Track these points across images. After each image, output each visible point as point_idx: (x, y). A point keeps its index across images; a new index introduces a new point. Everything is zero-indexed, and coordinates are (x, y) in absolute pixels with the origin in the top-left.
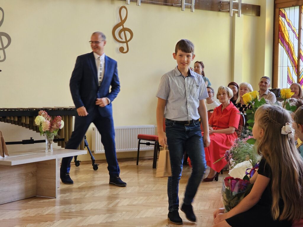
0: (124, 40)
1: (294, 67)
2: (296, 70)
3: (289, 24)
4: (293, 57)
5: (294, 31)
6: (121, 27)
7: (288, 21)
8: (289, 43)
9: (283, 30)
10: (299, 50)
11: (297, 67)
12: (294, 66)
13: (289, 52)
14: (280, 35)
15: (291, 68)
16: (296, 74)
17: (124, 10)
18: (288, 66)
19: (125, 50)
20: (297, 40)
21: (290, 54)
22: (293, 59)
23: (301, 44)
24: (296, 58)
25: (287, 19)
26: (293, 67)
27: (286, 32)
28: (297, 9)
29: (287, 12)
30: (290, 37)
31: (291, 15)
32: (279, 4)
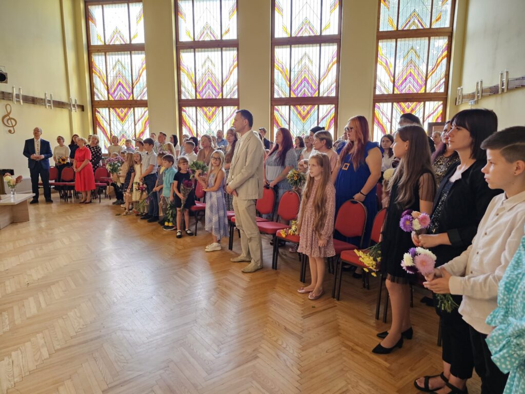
0: (11, 125)
3: (103, 117)
5: (106, 121)
6: (8, 117)
7: (102, 115)
8: (104, 127)
10: (111, 131)
13: (104, 132)
14: (97, 123)
17: (8, 107)
18: (104, 140)
19: (13, 132)
20: (109, 127)
21: (105, 134)
23: (111, 129)
26: (107, 140)
27: (101, 121)
28: (107, 109)
29: (100, 110)
30: (105, 125)
31: (103, 112)
32: (95, 105)
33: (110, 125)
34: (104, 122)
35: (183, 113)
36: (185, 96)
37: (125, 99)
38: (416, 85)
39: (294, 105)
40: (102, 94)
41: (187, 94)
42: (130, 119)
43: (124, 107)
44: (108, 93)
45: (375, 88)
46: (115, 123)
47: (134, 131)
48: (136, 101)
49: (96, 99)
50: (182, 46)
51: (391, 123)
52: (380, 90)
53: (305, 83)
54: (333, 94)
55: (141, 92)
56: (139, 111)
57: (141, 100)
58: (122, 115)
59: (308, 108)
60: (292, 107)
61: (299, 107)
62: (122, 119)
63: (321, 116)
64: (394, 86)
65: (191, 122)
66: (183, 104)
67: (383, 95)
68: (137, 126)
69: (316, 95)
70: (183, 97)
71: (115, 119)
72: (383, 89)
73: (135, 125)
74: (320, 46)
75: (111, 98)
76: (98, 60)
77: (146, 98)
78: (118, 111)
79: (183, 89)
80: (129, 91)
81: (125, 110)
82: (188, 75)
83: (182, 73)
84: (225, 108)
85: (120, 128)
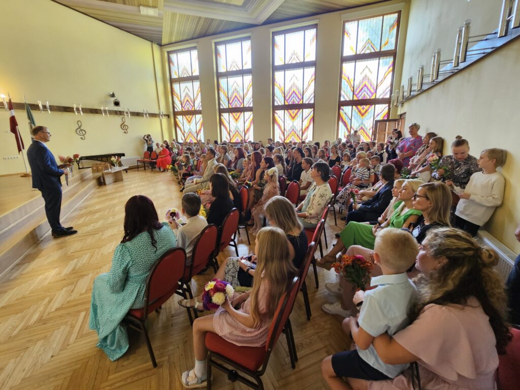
3: (179, 121)
6: (124, 125)
9: (178, 123)
10: (184, 129)
13: (181, 130)
14: (177, 125)
18: (181, 135)
28: (182, 116)
29: (178, 117)
30: (180, 125)
31: (180, 118)
32: (176, 114)
33: (183, 126)
34: (180, 123)
35: (222, 117)
36: (223, 106)
37: (191, 109)
38: (369, 93)
39: (287, 110)
40: (179, 108)
41: (223, 105)
43: (190, 115)
44: (182, 106)
45: (340, 96)
46: (186, 124)
47: (196, 128)
48: (196, 111)
49: (176, 110)
50: (220, 75)
51: (351, 120)
52: (344, 98)
53: (294, 95)
54: (312, 102)
55: (198, 105)
56: (199, 117)
57: (199, 110)
58: (189, 119)
59: (296, 111)
60: (286, 111)
61: (290, 111)
62: (189, 122)
63: (304, 117)
64: (353, 94)
65: (226, 123)
66: (222, 111)
67: (346, 101)
68: (197, 126)
69: (301, 102)
70: (221, 107)
72: (345, 96)
73: (196, 125)
74: (304, 69)
75: (183, 110)
76: (176, 87)
77: (201, 109)
78: (187, 117)
79: (221, 102)
80: (192, 105)
81: (191, 117)
82: (224, 93)
83: (220, 92)
84: (245, 113)
85: (189, 127)
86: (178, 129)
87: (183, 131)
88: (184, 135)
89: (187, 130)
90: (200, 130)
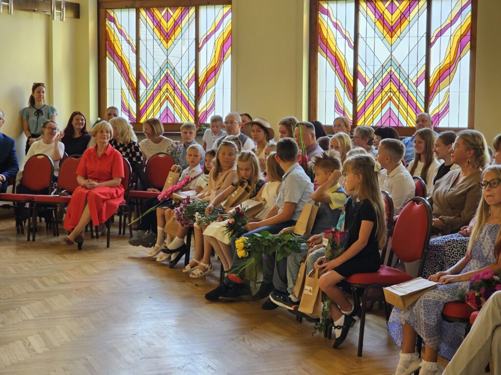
1: (131, 91)
2: (134, 94)
3: (121, 32)
4: (129, 77)
5: (129, 42)
7: (120, 27)
8: (123, 57)
9: (112, 39)
10: (138, 67)
11: (135, 90)
12: (130, 88)
13: (123, 69)
14: (108, 46)
15: (126, 92)
16: (135, 100)
18: (122, 89)
20: (135, 55)
21: (124, 73)
22: (129, 79)
23: (140, 60)
24: (134, 79)
25: (117, 24)
26: (129, 90)
27: (118, 42)
28: (133, 12)
29: (118, 14)
30: (123, 48)
31: (123, 19)
33: (137, 52)
34: (125, 43)
35: (322, 18)
42: (186, 36)
43: (174, 7)
46: (150, 46)
47: (194, 65)
58: (167, 25)
62: (167, 37)
65: (341, 42)
68: (202, 53)
71: (150, 37)
73: (198, 49)
78: (159, 15)
81: (175, 14)
85: (161, 59)
86: (110, 64)
87: (133, 76)
88: (136, 91)
89: (150, 72)
90: (214, 71)
